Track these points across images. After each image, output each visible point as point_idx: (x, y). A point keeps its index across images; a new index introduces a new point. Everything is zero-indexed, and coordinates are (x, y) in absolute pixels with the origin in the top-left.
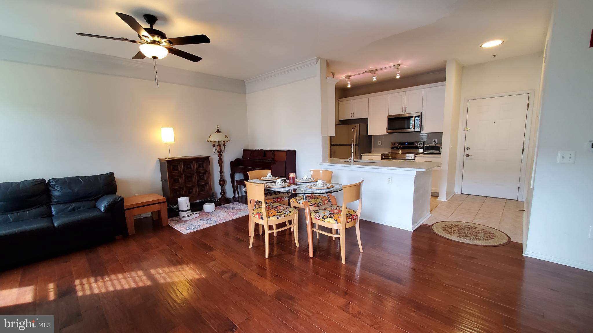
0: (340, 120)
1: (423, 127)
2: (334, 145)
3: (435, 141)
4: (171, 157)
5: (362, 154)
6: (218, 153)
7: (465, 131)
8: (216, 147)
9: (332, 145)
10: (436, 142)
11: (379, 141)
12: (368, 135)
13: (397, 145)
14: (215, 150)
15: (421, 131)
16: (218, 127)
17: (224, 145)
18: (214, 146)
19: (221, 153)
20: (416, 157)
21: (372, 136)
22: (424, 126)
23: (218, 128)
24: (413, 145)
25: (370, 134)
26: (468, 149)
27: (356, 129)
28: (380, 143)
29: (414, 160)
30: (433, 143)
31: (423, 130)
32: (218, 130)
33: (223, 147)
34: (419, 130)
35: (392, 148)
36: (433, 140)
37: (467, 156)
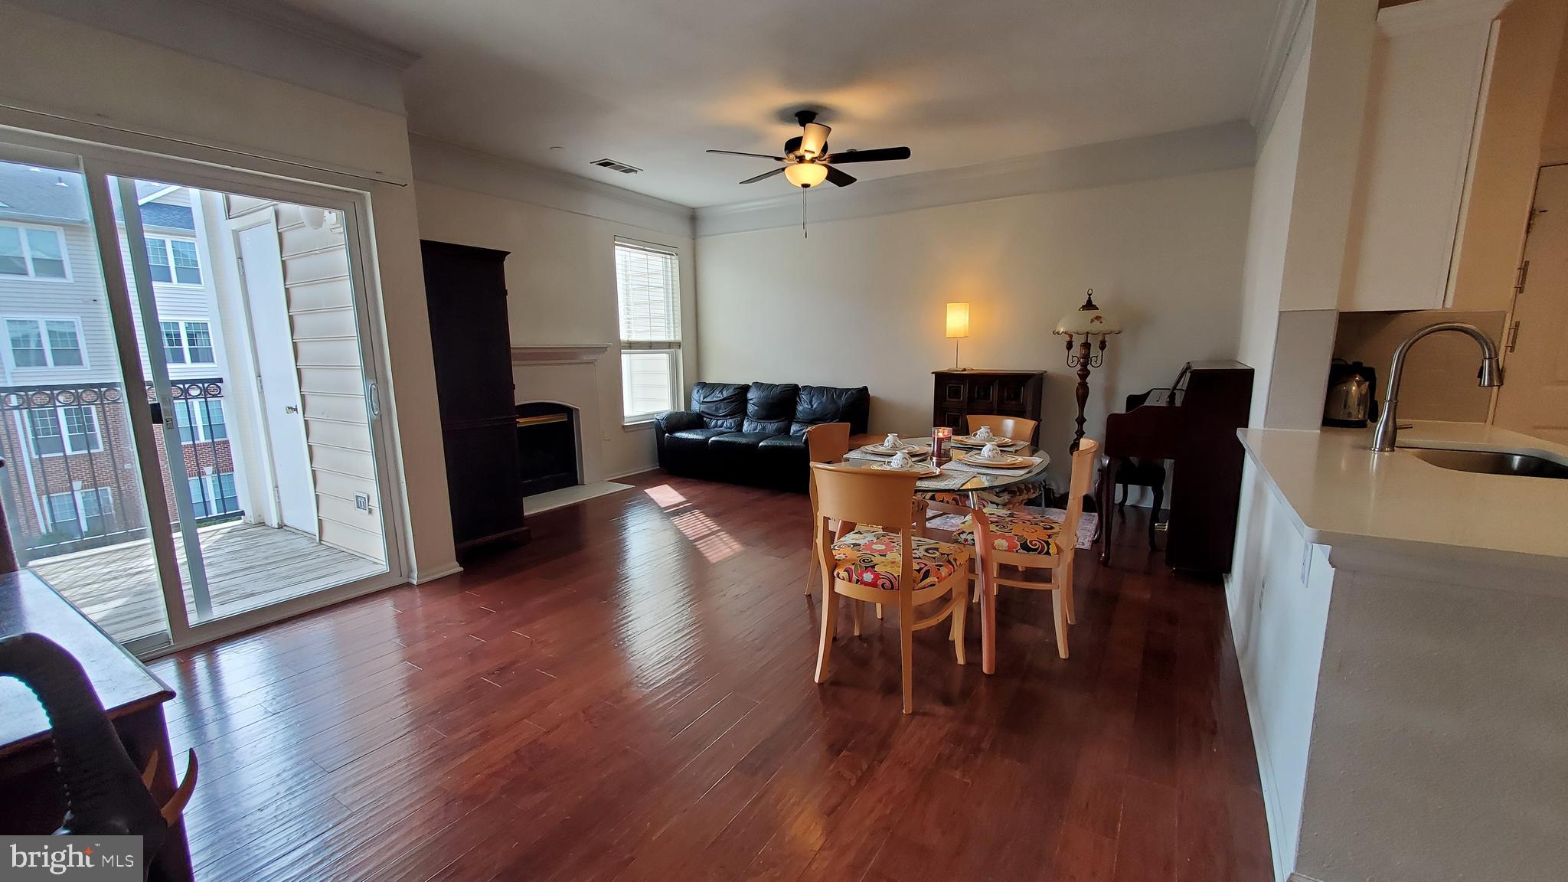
4: (961, 366)
6: (1079, 367)
8: (1076, 350)
14: (1070, 357)
16: (1090, 292)
17: (1103, 345)
18: (1069, 346)
19: (1089, 367)
23: (1090, 295)
32: (1089, 302)
33: (1095, 351)
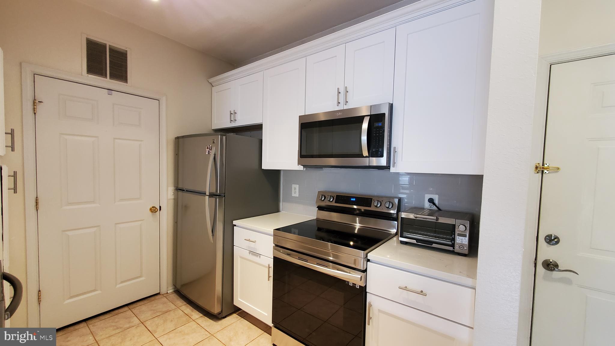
0: (213, 130)
1: (395, 152)
2: (182, 190)
3: (431, 201)
5: (235, 222)
7: (540, 174)
9: (178, 189)
10: (434, 204)
11: (294, 186)
12: (264, 167)
13: (329, 201)
15: (388, 167)
20: (368, 260)
21: (282, 173)
22: (399, 150)
24: (370, 206)
25: (266, 166)
26: (552, 240)
27: (214, 149)
28: (295, 190)
29: (363, 274)
30: (427, 205)
31: (394, 163)
34: (383, 161)
35: (320, 208)
36: (427, 197)
37: (550, 266)
